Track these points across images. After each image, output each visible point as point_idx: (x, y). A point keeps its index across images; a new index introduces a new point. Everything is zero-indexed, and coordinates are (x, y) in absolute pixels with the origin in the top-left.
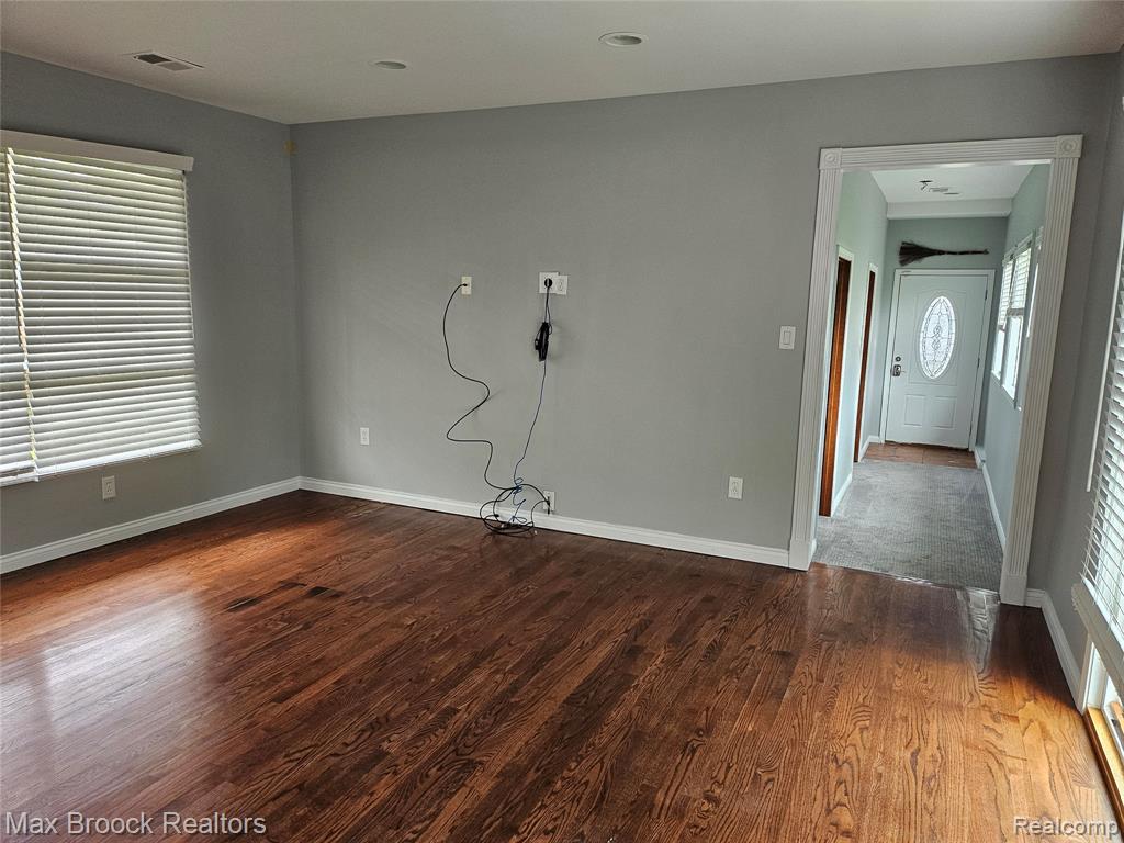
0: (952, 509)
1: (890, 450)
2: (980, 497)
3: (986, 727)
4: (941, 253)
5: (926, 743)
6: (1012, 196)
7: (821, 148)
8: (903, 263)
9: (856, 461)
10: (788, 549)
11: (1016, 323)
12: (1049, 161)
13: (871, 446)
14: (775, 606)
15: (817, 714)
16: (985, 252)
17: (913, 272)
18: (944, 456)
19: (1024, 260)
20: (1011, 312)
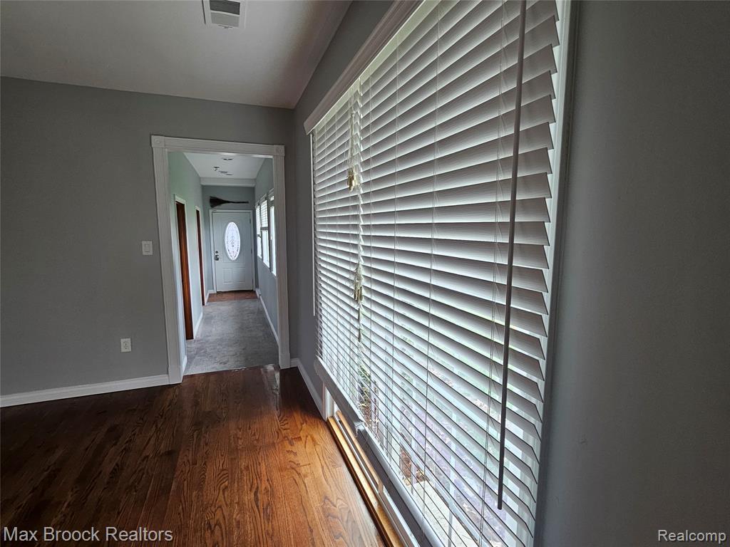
0: (251, 321)
1: (219, 296)
2: (261, 312)
3: (288, 452)
4: (229, 202)
5: (261, 480)
6: (255, 177)
7: (151, 135)
8: (212, 206)
9: (203, 304)
10: (168, 374)
11: (265, 233)
12: (271, 157)
13: (211, 295)
14: (162, 416)
15: (194, 493)
16: (247, 202)
17: (218, 211)
18: (243, 295)
19: (264, 205)
20: (262, 229)
